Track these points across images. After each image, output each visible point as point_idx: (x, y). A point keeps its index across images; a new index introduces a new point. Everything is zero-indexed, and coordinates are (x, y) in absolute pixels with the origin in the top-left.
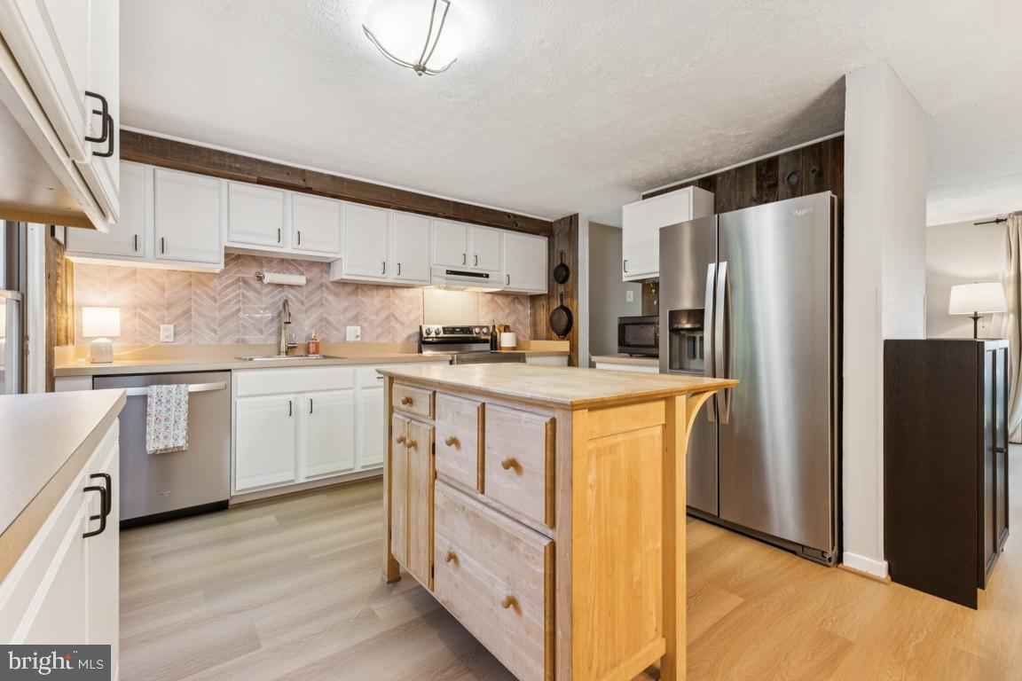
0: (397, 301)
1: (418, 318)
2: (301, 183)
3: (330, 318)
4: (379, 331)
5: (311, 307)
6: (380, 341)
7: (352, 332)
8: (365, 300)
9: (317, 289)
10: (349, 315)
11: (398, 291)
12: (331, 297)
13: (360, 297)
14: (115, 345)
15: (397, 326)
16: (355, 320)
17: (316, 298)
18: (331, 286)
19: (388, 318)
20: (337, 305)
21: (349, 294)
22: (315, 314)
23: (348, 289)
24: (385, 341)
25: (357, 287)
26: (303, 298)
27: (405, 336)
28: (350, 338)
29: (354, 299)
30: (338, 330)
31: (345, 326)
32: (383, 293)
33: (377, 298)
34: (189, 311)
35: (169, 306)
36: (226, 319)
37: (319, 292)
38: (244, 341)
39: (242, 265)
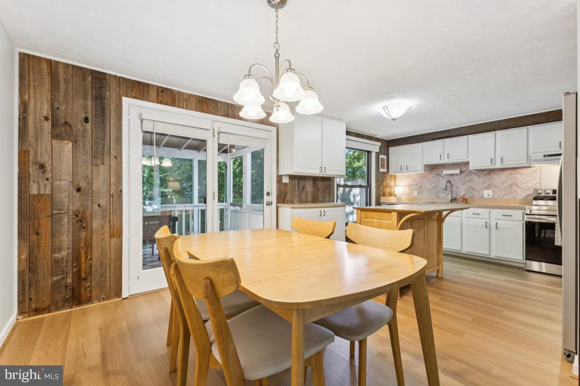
0: (518, 176)
1: (536, 184)
2: (448, 135)
3: (475, 187)
4: (504, 192)
5: (466, 182)
6: (504, 198)
7: (487, 193)
8: (496, 177)
9: (468, 174)
10: (485, 185)
11: (519, 171)
12: (476, 178)
13: (492, 176)
14: (402, 197)
15: (517, 189)
16: (489, 187)
17: (468, 178)
18: (476, 172)
19: (511, 186)
20: (478, 181)
21: (485, 175)
22: (467, 185)
23: (486, 172)
24: (508, 198)
25: (490, 171)
26: (462, 179)
27: (525, 195)
28: (485, 196)
29: (488, 177)
30: (479, 192)
31: (483, 190)
32: (507, 172)
33: (504, 176)
34: (422, 186)
35: (417, 185)
36: (432, 189)
37: (469, 175)
38: (438, 196)
39: (438, 168)
